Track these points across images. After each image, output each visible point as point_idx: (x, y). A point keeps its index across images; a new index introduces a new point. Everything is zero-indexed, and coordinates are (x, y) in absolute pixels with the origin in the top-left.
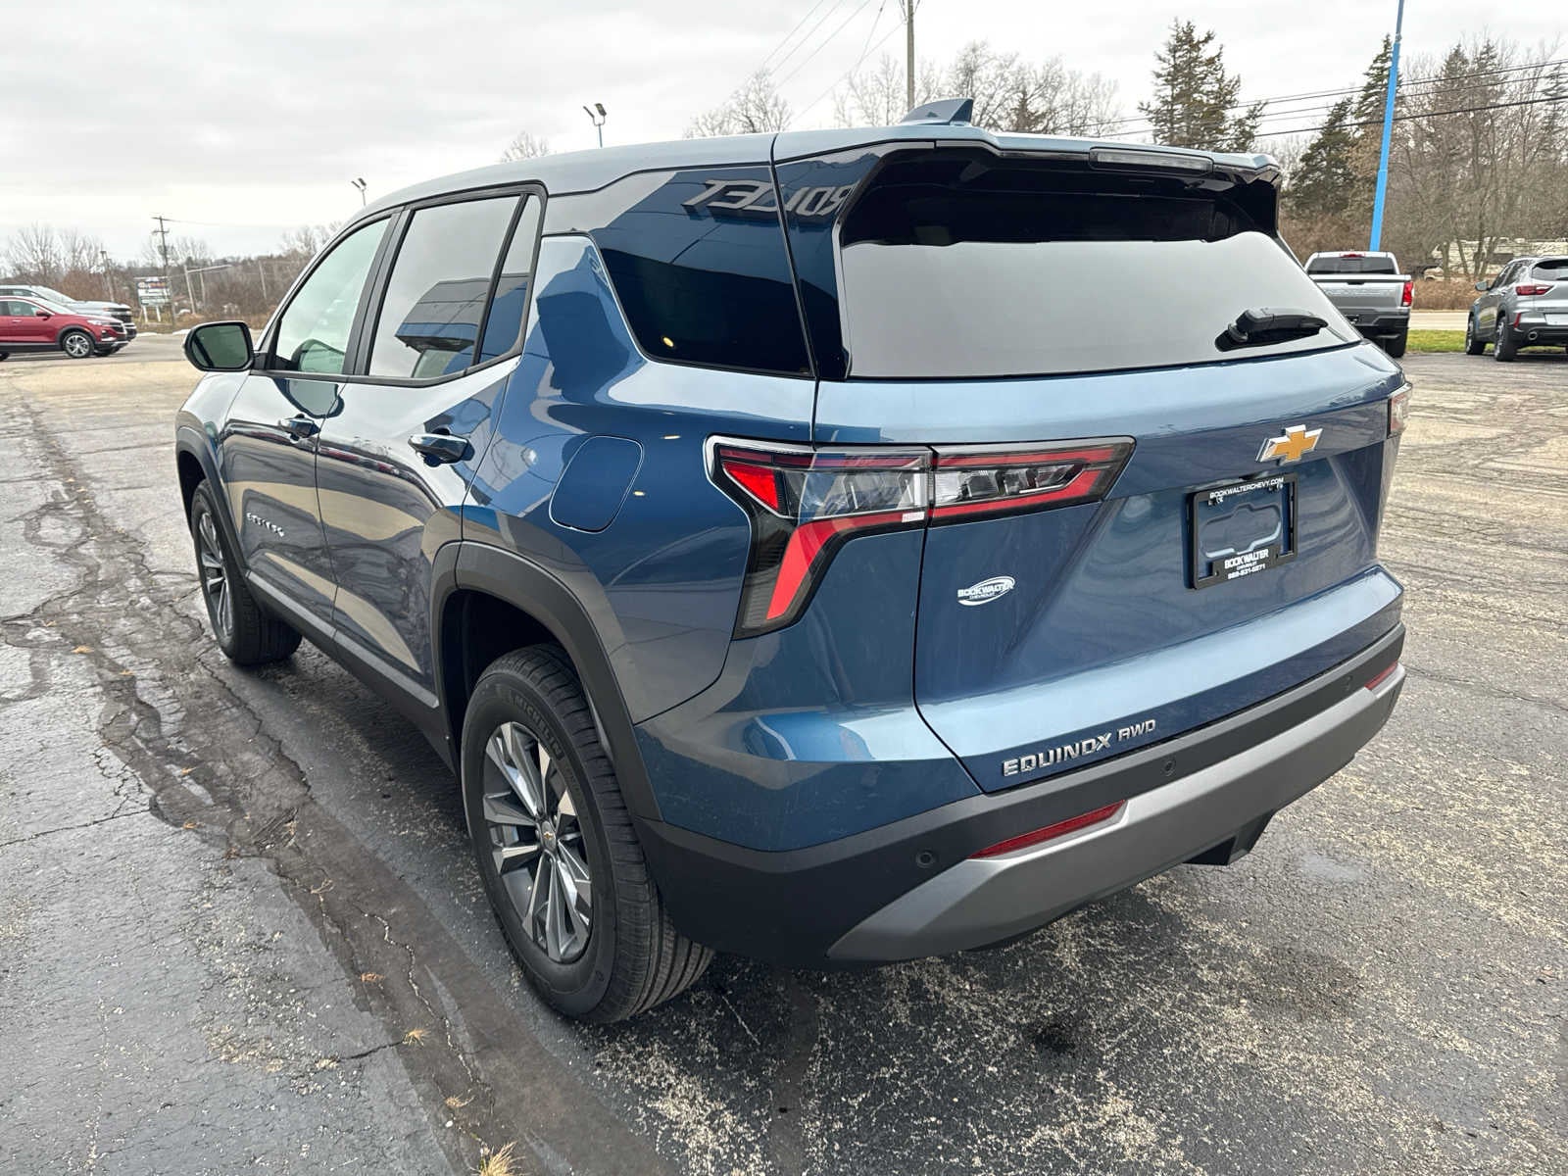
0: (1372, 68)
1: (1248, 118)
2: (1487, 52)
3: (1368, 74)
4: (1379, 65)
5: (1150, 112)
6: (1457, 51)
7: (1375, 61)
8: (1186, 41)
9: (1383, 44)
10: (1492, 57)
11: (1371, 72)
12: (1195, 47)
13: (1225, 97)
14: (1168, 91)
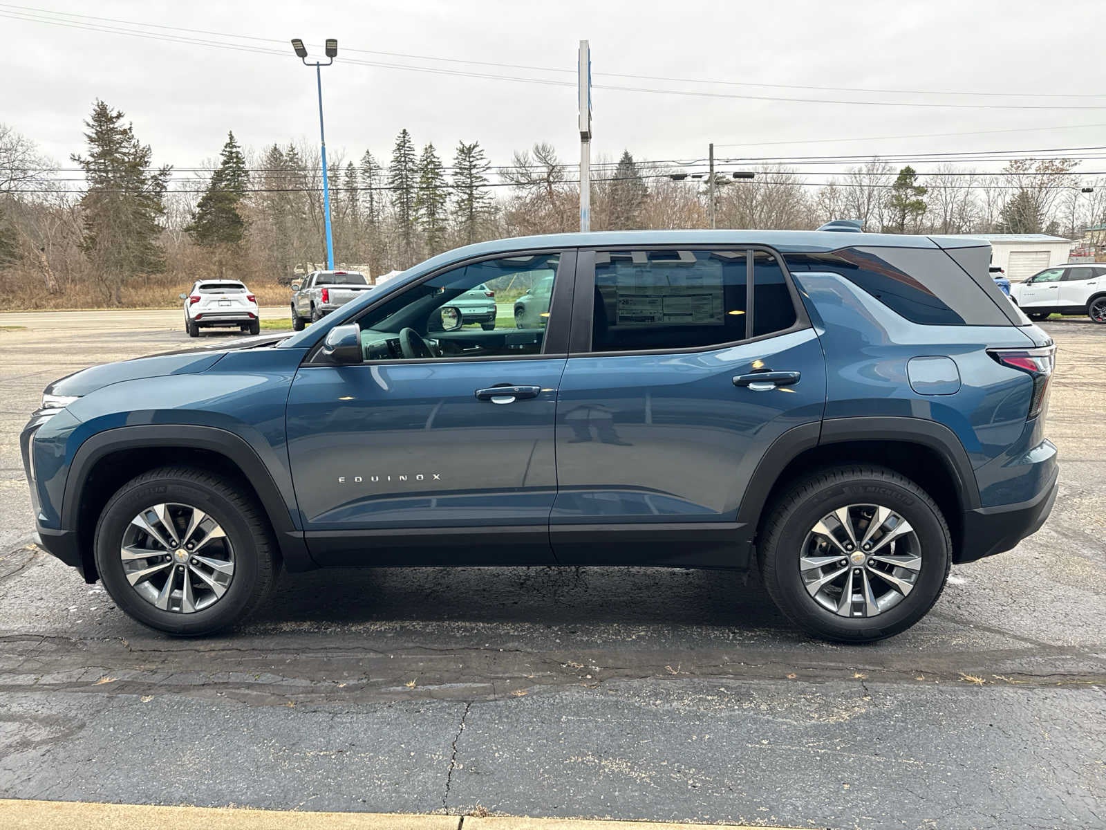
0: (224, 150)
1: (160, 175)
2: (292, 151)
3: (222, 155)
4: (228, 149)
5: (81, 162)
6: (275, 148)
7: (226, 147)
8: (102, 116)
9: (229, 137)
10: (296, 154)
11: (224, 153)
12: (111, 120)
13: (141, 159)
14: (97, 150)
